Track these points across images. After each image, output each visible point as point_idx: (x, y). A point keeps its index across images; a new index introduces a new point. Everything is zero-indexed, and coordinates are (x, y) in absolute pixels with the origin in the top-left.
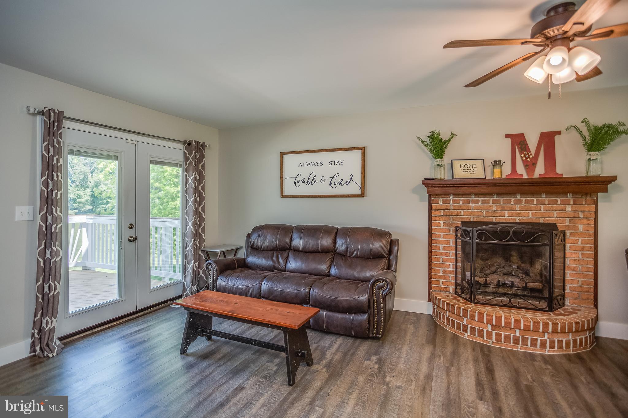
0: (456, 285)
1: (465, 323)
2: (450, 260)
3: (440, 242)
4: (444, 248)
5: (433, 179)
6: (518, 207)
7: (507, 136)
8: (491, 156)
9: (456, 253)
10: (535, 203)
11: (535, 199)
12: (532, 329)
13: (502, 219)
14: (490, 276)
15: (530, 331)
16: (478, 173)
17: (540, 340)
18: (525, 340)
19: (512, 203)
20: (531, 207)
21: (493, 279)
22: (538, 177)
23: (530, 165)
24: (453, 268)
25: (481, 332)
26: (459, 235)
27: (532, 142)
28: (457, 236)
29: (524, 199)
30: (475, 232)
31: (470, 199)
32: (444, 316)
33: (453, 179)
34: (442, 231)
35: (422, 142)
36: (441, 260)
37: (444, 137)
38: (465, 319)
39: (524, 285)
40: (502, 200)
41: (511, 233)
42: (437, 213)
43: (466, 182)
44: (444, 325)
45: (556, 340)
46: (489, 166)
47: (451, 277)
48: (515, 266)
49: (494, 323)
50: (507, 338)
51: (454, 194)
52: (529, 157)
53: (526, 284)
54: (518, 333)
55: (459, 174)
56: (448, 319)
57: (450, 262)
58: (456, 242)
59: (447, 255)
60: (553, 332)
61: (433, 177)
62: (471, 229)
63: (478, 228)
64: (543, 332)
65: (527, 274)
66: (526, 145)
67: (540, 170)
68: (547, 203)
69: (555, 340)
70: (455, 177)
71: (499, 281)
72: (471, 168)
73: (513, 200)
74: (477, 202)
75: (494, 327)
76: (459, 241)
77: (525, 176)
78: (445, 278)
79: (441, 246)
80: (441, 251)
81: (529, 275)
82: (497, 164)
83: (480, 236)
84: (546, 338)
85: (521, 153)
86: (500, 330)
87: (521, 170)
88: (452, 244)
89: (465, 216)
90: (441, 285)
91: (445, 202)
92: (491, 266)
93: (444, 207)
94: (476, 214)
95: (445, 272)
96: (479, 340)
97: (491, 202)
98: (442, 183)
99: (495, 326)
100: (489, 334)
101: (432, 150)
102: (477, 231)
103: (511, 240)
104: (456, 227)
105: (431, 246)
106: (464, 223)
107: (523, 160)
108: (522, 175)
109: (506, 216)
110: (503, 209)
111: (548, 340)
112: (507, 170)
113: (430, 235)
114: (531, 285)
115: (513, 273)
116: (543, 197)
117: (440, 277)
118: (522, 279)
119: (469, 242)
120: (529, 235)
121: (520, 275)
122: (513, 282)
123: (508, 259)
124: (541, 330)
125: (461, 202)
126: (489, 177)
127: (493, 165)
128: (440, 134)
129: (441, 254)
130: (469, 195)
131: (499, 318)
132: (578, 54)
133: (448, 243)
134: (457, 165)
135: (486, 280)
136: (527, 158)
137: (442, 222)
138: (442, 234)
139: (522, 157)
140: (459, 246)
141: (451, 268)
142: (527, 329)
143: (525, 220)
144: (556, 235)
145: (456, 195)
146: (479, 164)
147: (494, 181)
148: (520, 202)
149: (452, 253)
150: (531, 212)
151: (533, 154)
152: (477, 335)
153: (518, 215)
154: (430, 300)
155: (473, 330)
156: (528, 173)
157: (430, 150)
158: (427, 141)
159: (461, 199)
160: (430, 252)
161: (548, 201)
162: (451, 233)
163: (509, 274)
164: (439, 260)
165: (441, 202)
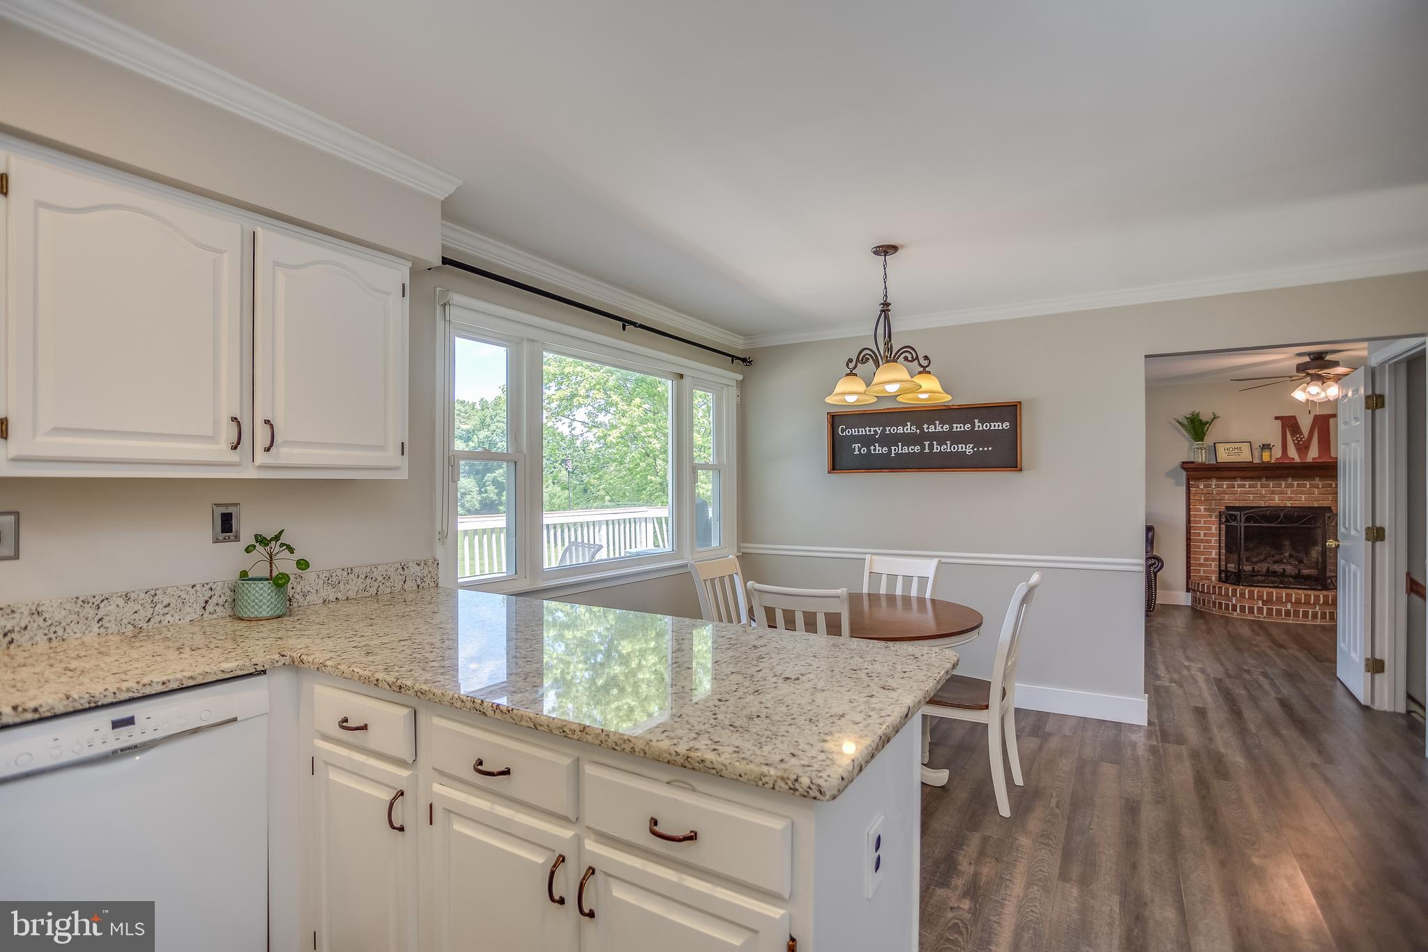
0: (1220, 572)
1: (1234, 602)
2: (1212, 547)
3: (1200, 528)
4: (1205, 535)
5: (1192, 462)
6: (1289, 491)
7: (1277, 418)
8: (1259, 440)
9: (1220, 540)
10: (1308, 486)
11: (1308, 483)
12: (1303, 602)
13: (1272, 503)
14: (1258, 564)
15: (1301, 603)
16: (1245, 456)
17: (1312, 612)
18: (1296, 613)
19: (1283, 486)
20: (1304, 491)
21: (1263, 567)
22: (1311, 461)
23: (1303, 448)
24: (1216, 555)
25: (1251, 610)
26: (1223, 520)
27: (1305, 424)
28: (1220, 521)
29: (1295, 483)
30: (1242, 516)
31: (1236, 483)
32: (1209, 601)
33: (1217, 462)
34: (1202, 516)
35: (1180, 423)
36: (1202, 547)
37: (1205, 417)
38: (1234, 598)
39: (1297, 572)
40: (1271, 483)
41: (1282, 516)
42: (1197, 498)
43: (1233, 465)
44: (1209, 610)
45: (1328, 611)
46: (1257, 449)
47: (1213, 565)
48: (1287, 554)
49: (1265, 599)
50: (1279, 612)
51: (1216, 478)
52: (1301, 440)
53: (1299, 570)
54: (1289, 606)
55: (1224, 456)
56: (1214, 603)
57: (1213, 549)
58: (1220, 527)
59: (1210, 541)
60: (1324, 603)
61: (1193, 460)
62: (1238, 513)
63: (1246, 512)
64: (1315, 604)
65: (1301, 562)
66: (1299, 427)
67: (1313, 454)
68: (1320, 486)
69: (1326, 612)
70: (1218, 461)
71: (1268, 568)
72: (1236, 451)
73: (1283, 483)
74: (1244, 486)
75: (1265, 603)
76: (1223, 526)
77: (1297, 460)
78: (1207, 566)
79: (1202, 533)
80: (1202, 537)
81: (1303, 563)
82: (1266, 447)
83: (1247, 520)
84: (1317, 609)
85: (1293, 435)
86: (1272, 604)
87: (1293, 453)
88: (1214, 529)
89: (1229, 500)
90: (1202, 574)
91: (1206, 486)
92: (1258, 555)
93: (1205, 492)
94: (1242, 498)
95: (1206, 560)
96: (1250, 617)
97: (1259, 486)
98: (1201, 466)
99: (1266, 601)
100: (1260, 610)
101: (1192, 431)
102: (1245, 514)
103: (1282, 522)
104: (1220, 512)
105: (1190, 533)
106: (1228, 508)
107: (1294, 444)
108: (1293, 459)
109: (1277, 501)
110: (1273, 493)
111: (1319, 611)
112: (1277, 453)
113: (1189, 521)
114: (1305, 572)
115: (1285, 561)
116: (1317, 481)
117: (1201, 565)
118: (1296, 566)
119: (1237, 526)
120: (1299, 518)
121: (1293, 562)
122: (1284, 569)
123: (1279, 548)
124: (1312, 602)
125: (1225, 487)
126: (1257, 461)
127: (1262, 449)
128: (1200, 415)
129: (1202, 541)
130: (1234, 478)
131: (1270, 595)
132: (1330, 386)
133: (1210, 529)
134: (1221, 449)
135: (1253, 568)
136: (1298, 441)
137: (1202, 508)
138: (1202, 520)
139: (1293, 441)
140: (1223, 532)
141: (1214, 554)
142: (1298, 602)
143: (1298, 504)
144: (1329, 518)
145: (1219, 478)
146: (1246, 447)
147: (1263, 465)
148: (1292, 486)
149: (1214, 539)
150: (1303, 496)
151: (1306, 437)
152: (1247, 612)
153: (1290, 499)
154: (1188, 590)
155: (1242, 608)
156: (1300, 458)
157: (1188, 431)
158: (1185, 422)
159: (1225, 484)
160: (1188, 539)
161: (1323, 484)
162: (1213, 518)
163: (1280, 562)
164: (1199, 547)
165: (1202, 487)
